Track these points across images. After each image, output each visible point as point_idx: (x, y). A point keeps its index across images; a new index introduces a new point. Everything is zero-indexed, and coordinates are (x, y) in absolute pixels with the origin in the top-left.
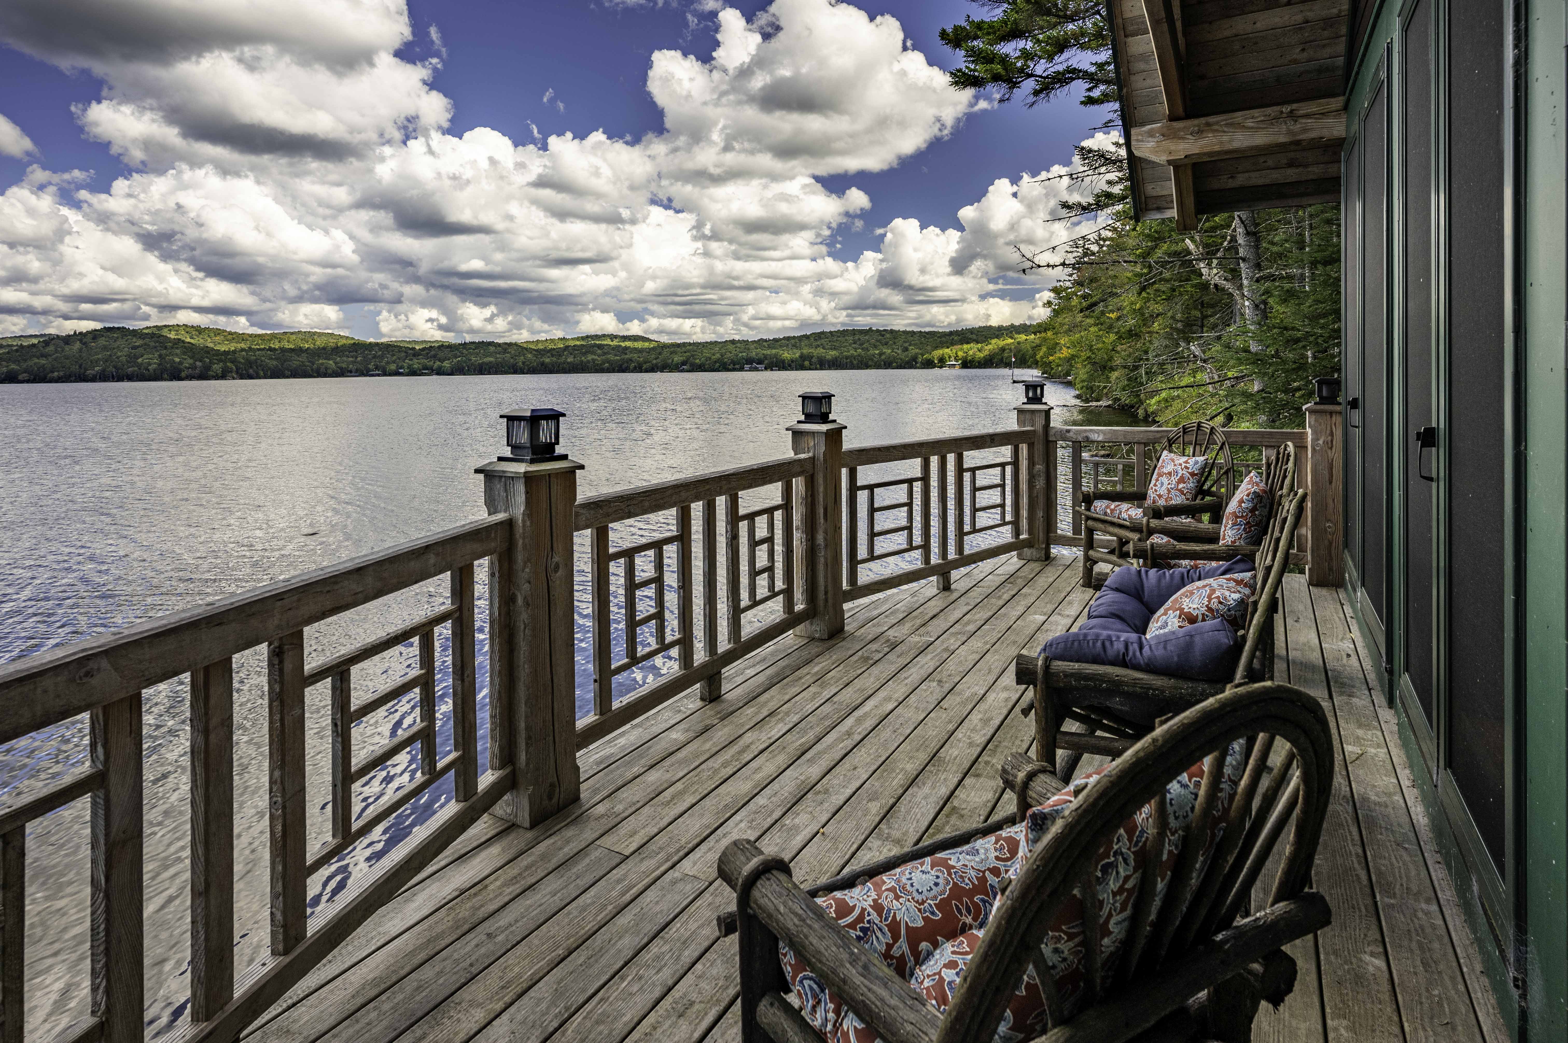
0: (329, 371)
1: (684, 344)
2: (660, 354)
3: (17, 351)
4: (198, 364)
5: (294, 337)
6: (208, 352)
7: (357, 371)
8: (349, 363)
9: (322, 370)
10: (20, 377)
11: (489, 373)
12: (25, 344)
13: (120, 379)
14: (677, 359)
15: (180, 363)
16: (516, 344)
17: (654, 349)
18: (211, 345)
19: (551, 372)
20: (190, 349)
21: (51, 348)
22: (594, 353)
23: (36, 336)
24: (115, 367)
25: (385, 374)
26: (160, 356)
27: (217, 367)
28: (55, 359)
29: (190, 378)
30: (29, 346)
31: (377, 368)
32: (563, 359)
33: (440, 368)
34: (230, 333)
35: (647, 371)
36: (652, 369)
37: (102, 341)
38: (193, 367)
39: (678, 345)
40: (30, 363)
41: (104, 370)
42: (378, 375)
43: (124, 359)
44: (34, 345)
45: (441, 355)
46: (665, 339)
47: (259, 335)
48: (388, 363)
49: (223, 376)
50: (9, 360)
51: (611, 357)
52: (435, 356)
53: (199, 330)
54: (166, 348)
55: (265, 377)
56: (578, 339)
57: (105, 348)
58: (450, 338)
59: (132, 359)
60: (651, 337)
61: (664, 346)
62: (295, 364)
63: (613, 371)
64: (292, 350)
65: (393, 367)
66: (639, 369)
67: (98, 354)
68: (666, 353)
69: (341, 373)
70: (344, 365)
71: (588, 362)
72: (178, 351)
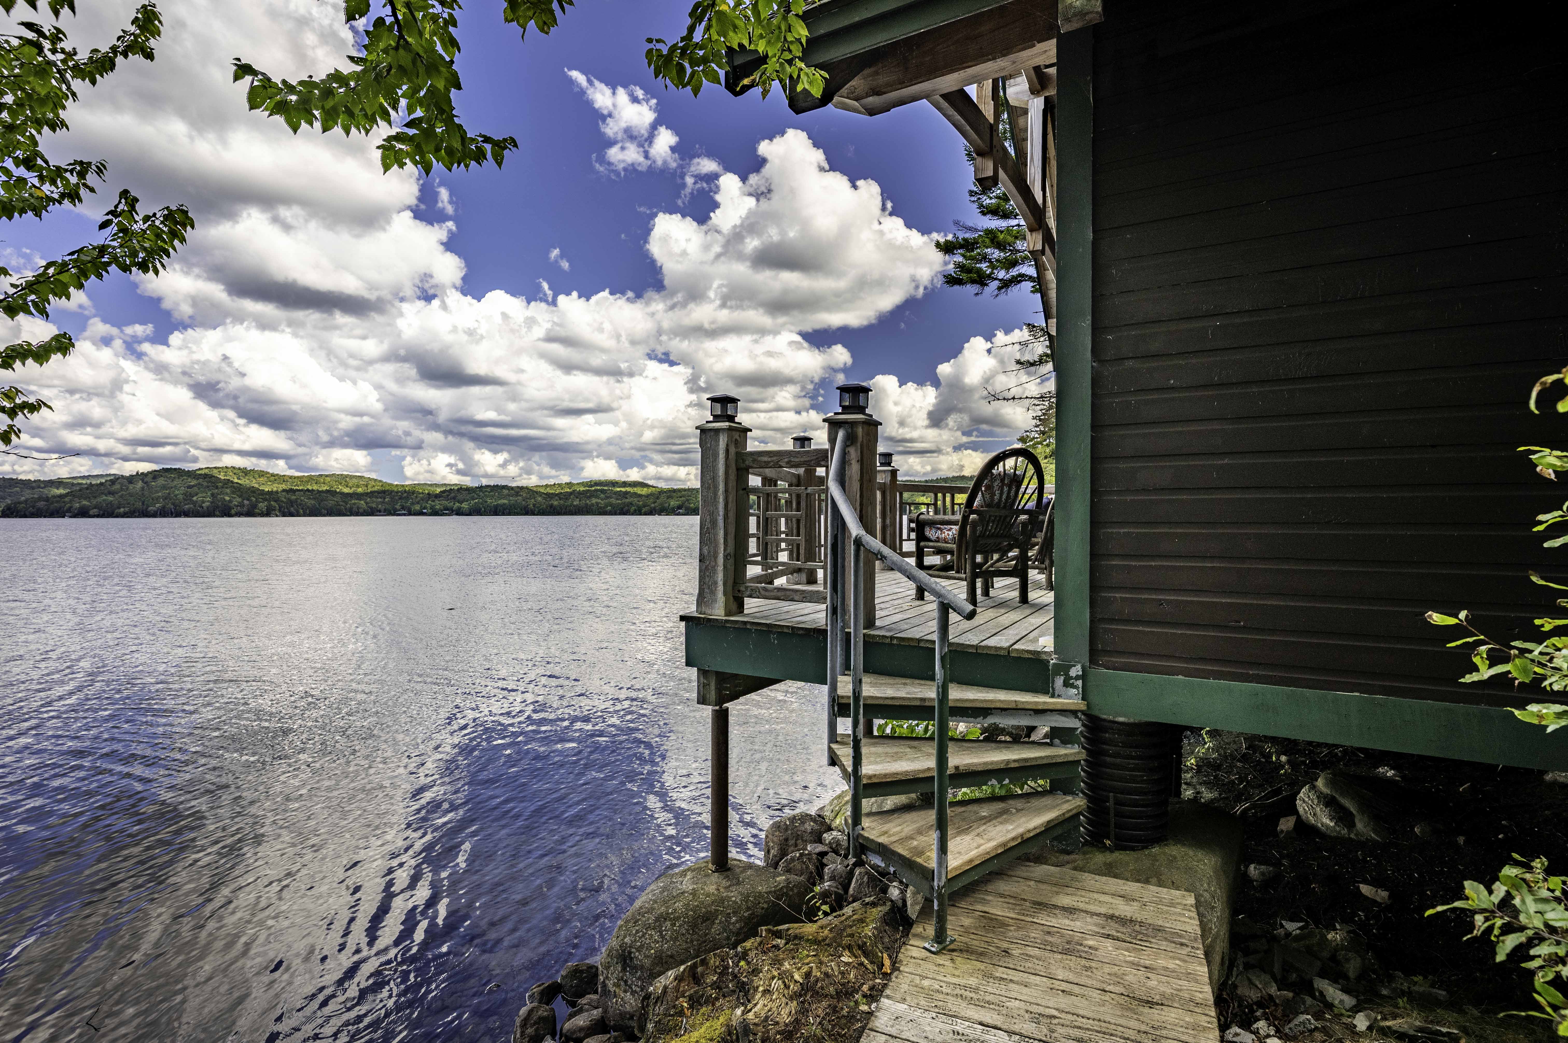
0: (361, 510)
1: (680, 490)
2: (658, 498)
3: (87, 489)
4: (246, 502)
5: (328, 479)
6: (254, 492)
7: (385, 510)
8: (378, 504)
9: (355, 509)
10: (91, 512)
11: (503, 514)
12: (94, 482)
13: (178, 515)
14: (673, 503)
15: (230, 501)
16: (527, 488)
17: (652, 494)
18: (256, 486)
19: (559, 513)
20: (238, 489)
21: (117, 487)
22: (597, 497)
23: (102, 476)
24: (173, 504)
25: (410, 514)
26: (212, 495)
27: (262, 506)
28: (121, 496)
29: (239, 514)
30: (97, 485)
31: (403, 508)
32: (569, 502)
33: (459, 508)
34: (273, 475)
35: (645, 514)
36: (651, 513)
37: (161, 481)
38: (241, 505)
39: (674, 491)
40: (99, 500)
41: (164, 507)
42: (404, 515)
43: (181, 497)
44: (101, 484)
45: (460, 497)
46: (663, 485)
47: (298, 477)
48: (413, 504)
49: (267, 514)
50: (80, 497)
51: (613, 501)
52: (454, 498)
53: (245, 472)
54: (217, 488)
55: (304, 515)
56: (582, 484)
57: (164, 487)
58: (467, 481)
59: (188, 497)
60: (650, 483)
61: (662, 492)
62: (331, 504)
63: (615, 514)
64: (327, 491)
65: (417, 507)
66: (639, 512)
67: (157, 492)
68: (663, 498)
69: (371, 512)
70: (374, 505)
71: (593, 505)
72: (228, 491)
